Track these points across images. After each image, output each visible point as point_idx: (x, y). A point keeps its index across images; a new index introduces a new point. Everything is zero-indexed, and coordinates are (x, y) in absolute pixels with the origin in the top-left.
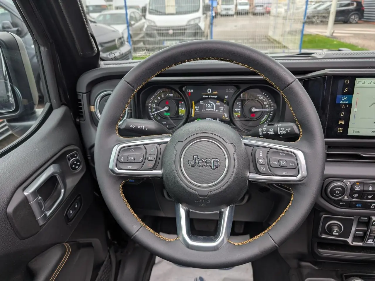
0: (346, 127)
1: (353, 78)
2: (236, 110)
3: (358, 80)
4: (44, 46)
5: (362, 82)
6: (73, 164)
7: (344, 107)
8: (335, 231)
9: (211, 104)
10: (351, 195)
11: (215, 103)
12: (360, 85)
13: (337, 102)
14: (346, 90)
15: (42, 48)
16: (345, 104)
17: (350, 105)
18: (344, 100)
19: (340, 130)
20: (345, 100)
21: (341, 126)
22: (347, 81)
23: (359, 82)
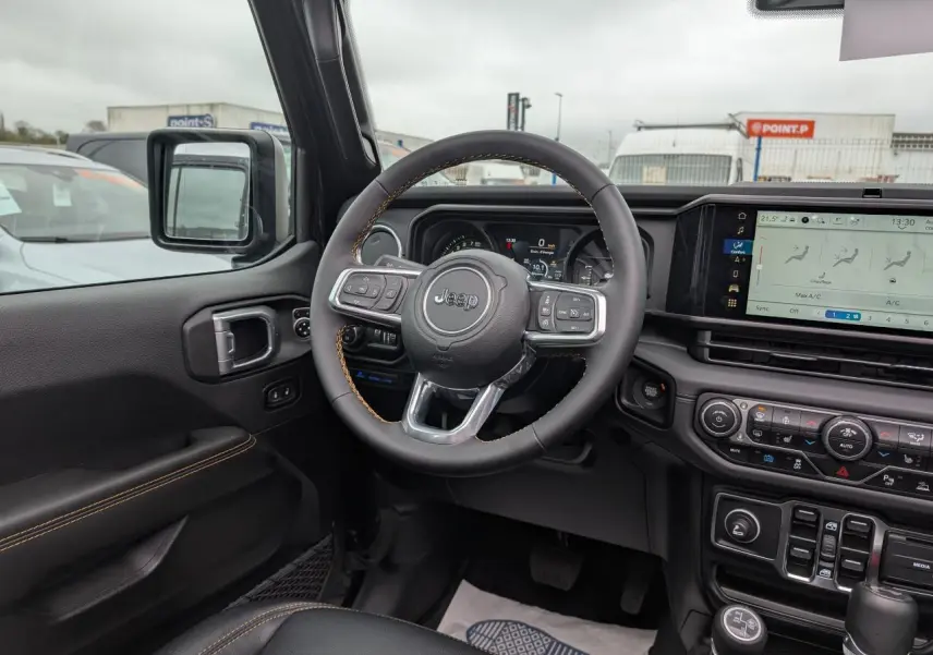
0: (742, 297)
1: (752, 210)
2: (584, 278)
3: (761, 214)
4: (301, 148)
5: (770, 218)
6: (301, 325)
7: (737, 260)
8: (737, 527)
9: (541, 264)
10: (750, 433)
11: (549, 263)
12: (766, 223)
13: (725, 252)
14: (741, 231)
15: (299, 150)
16: (741, 256)
17: (749, 258)
18: (737, 248)
19: (732, 303)
20: (739, 249)
21: (733, 295)
22: (742, 216)
23: (764, 217)
